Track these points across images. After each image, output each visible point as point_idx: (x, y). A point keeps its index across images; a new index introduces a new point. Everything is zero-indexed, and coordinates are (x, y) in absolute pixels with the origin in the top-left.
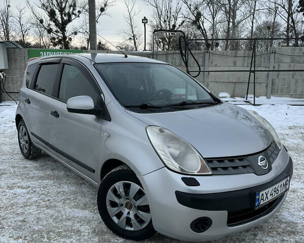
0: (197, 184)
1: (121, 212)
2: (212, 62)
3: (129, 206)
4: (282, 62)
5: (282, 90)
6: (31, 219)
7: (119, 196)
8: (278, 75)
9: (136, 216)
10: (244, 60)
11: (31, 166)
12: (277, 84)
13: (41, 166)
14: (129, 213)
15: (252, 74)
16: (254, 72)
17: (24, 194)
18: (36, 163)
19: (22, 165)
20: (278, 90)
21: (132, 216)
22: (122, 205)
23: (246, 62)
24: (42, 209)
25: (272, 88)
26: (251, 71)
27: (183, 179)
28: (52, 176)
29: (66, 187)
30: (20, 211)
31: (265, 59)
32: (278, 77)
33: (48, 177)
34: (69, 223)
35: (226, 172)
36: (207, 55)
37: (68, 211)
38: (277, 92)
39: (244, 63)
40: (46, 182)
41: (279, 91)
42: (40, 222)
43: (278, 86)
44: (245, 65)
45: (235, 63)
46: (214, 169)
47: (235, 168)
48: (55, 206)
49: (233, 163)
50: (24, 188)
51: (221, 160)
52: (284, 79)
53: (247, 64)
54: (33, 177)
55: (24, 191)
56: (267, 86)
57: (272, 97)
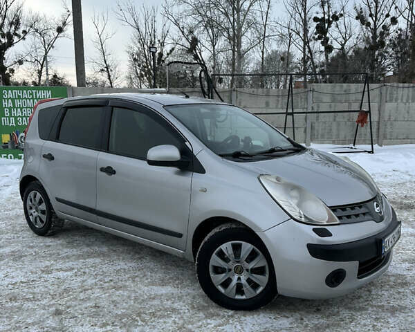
0: (329, 234)
1: (229, 278)
2: (240, 103)
3: (239, 270)
4: (321, 102)
5: (323, 136)
6: (103, 303)
7: (226, 260)
8: (318, 117)
9: (249, 281)
10: (278, 101)
11: (55, 244)
12: (316, 128)
13: (69, 243)
14: (239, 279)
15: (290, 117)
16: (292, 114)
17: (71, 277)
18: (59, 240)
19: (42, 244)
20: (317, 135)
21: (243, 281)
22: (230, 270)
23: (280, 103)
24: (111, 291)
25: (311, 132)
26: (287, 114)
27: (314, 230)
28: (92, 253)
29: (122, 263)
30: (82, 296)
31: (301, 99)
32: (317, 120)
33: (89, 255)
34: (156, 302)
35: (349, 220)
36: (234, 93)
37: (144, 289)
38: (318, 138)
39: (277, 104)
40: (91, 261)
41: (319, 136)
42: (118, 305)
43: (318, 131)
44: (279, 106)
45: (267, 104)
46: (340, 218)
47: (349, 217)
48: (125, 287)
49: (345, 212)
50: (66, 271)
51: (343, 208)
52: (325, 122)
53: (282, 104)
54: (68, 257)
55: (69, 273)
56: (305, 131)
57: (311, 144)
